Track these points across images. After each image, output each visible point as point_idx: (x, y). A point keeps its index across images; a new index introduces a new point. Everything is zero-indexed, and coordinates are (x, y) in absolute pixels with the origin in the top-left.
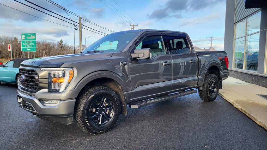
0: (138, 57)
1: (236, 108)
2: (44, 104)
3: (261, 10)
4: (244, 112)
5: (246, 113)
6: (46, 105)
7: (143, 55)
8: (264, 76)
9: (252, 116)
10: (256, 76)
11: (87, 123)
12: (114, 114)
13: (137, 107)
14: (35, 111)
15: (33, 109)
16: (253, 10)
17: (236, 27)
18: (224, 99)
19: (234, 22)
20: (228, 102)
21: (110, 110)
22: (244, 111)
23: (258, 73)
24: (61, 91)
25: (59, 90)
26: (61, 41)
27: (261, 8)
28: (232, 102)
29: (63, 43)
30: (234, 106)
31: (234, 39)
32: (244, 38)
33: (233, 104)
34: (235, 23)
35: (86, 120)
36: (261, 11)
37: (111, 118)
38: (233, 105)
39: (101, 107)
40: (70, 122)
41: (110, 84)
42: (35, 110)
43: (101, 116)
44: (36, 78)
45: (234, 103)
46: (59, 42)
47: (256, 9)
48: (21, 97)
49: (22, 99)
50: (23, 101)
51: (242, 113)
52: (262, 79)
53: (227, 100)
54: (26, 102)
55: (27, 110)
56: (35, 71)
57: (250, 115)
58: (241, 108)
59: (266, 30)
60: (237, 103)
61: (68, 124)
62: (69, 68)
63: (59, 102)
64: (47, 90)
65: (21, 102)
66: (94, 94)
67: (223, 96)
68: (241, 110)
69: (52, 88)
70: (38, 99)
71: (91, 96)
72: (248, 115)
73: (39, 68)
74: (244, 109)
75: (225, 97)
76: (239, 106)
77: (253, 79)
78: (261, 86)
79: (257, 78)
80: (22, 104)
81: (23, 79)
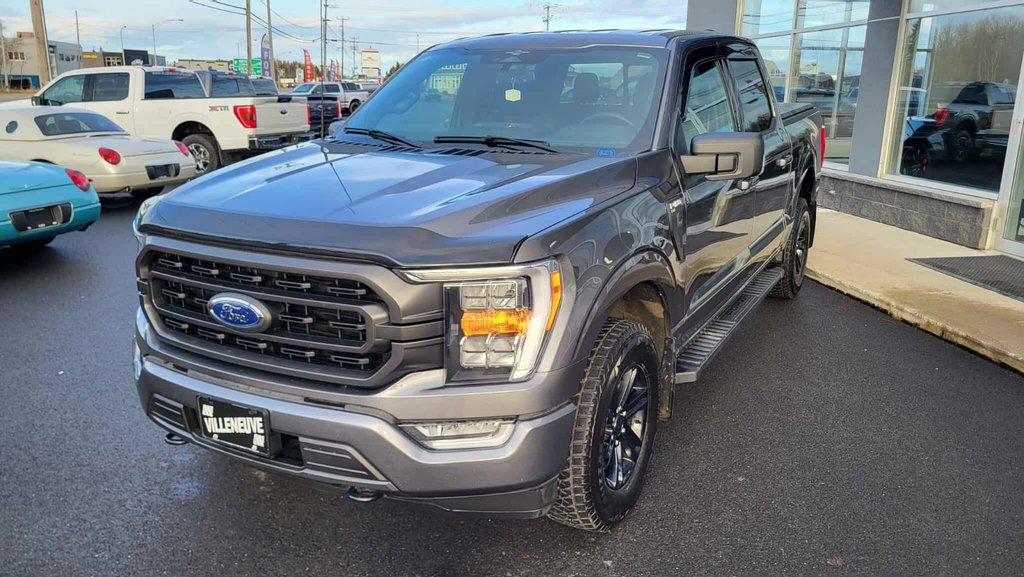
0: (713, 170)
1: (904, 321)
2: (427, 443)
4: (961, 342)
6: (436, 444)
7: (735, 162)
8: (885, 185)
13: (695, 378)
14: (377, 479)
15: (365, 469)
18: (818, 282)
20: (848, 295)
22: (965, 338)
23: (849, 172)
24: (517, 375)
25: (508, 370)
30: (890, 315)
32: (790, 38)
33: (884, 307)
37: (640, 443)
38: (885, 312)
39: (620, 408)
40: (546, 506)
42: (380, 477)
43: (619, 448)
44: (371, 316)
45: (893, 303)
48: (258, 413)
49: (260, 419)
50: (270, 432)
51: (951, 343)
52: (871, 195)
53: (837, 287)
54: (301, 439)
55: (306, 471)
56: (363, 286)
57: (1005, 355)
58: (940, 324)
59: (898, 20)
60: (911, 305)
61: (537, 516)
62: (548, 263)
63: (509, 427)
64: (437, 376)
65: (253, 433)
66: (618, 363)
67: (815, 274)
68: (944, 331)
69: (464, 364)
70: (391, 420)
71: (611, 371)
72: (989, 354)
73: (391, 266)
74: (959, 331)
75: (824, 276)
76: (926, 318)
77: (832, 192)
78: (867, 217)
79: (851, 190)
80: (263, 445)
81: (251, 317)
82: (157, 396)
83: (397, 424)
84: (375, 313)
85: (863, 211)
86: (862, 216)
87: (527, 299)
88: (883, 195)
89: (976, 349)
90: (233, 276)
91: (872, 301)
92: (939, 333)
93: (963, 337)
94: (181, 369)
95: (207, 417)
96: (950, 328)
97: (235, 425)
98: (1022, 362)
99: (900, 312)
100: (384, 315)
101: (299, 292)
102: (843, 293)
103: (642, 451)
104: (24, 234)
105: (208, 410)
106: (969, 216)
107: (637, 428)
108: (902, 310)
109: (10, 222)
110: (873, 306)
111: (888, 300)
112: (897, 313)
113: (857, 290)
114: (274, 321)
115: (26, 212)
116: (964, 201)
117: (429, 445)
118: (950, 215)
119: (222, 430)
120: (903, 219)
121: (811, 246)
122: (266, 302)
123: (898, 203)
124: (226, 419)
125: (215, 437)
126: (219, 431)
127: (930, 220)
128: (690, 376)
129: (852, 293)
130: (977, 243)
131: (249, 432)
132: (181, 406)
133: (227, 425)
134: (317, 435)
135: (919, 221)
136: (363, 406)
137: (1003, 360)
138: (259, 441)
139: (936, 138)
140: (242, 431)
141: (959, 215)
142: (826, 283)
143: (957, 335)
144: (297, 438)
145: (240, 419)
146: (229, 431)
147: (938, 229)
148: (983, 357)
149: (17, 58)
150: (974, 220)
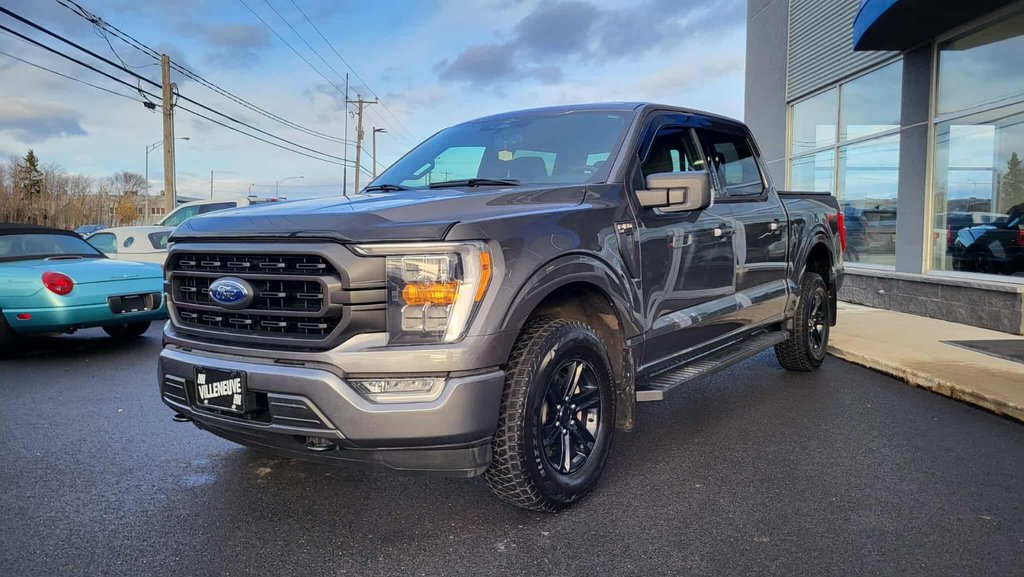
1: (919, 387)
2: (371, 397)
3: (902, 56)
4: (968, 399)
5: (984, 399)
6: (379, 399)
7: (685, 195)
8: (928, 279)
9: (1016, 408)
10: (894, 282)
11: (539, 464)
12: (601, 425)
13: (660, 398)
14: (328, 429)
15: (319, 419)
16: (868, 56)
17: (792, 115)
18: (844, 360)
19: (787, 100)
20: (870, 368)
21: (585, 413)
22: (972, 395)
23: (896, 271)
24: (449, 338)
25: (441, 334)
26: (31, 159)
27: (902, 49)
28: (896, 369)
29: (38, 168)
30: (908, 382)
31: (787, 158)
32: (834, 151)
33: (901, 375)
34: (788, 103)
35: (536, 453)
36: (902, 61)
37: (594, 441)
38: (902, 380)
39: (567, 398)
40: (480, 466)
41: (559, 309)
42: (330, 426)
43: (567, 437)
44: (329, 286)
45: (909, 370)
46: (23, 163)
47: (881, 54)
48: (238, 374)
49: (239, 380)
50: (247, 391)
51: (960, 401)
52: (917, 291)
53: (861, 362)
54: (269, 395)
55: (274, 426)
56: (325, 261)
57: (1006, 405)
58: (949, 384)
59: (926, 126)
60: (924, 371)
61: (472, 475)
62: (477, 244)
63: (440, 383)
64: (382, 338)
65: (233, 394)
66: (555, 348)
67: (841, 352)
68: (953, 390)
69: (404, 328)
70: (341, 375)
71: (546, 354)
72: (992, 407)
73: (344, 243)
74: (965, 388)
75: (849, 353)
76: (936, 380)
77: (882, 291)
78: (914, 313)
79: (898, 288)
80: (240, 404)
81: (239, 295)
82: (168, 376)
83: (346, 378)
84: (331, 284)
85: (912, 307)
86: (910, 312)
87: (458, 271)
88: (929, 290)
89: (981, 403)
90: (229, 263)
91: (890, 371)
92: (948, 393)
93: (968, 394)
94: (187, 349)
95: (201, 385)
96: (958, 387)
97: (222, 388)
98: (1021, 410)
99: (914, 378)
100: (339, 285)
101: (277, 271)
102: (865, 367)
103: (595, 448)
104: (118, 316)
105: (202, 378)
106: (1008, 303)
107: (591, 427)
108: (916, 376)
109: (107, 305)
110: (892, 376)
111: (904, 368)
112: (912, 380)
113: (877, 362)
114: (256, 296)
115: (122, 297)
116: (1001, 287)
117: (372, 398)
118: (991, 303)
119: (211, 395)
120: (948, 311)
121: (834, 324)
122: (249, 281)
123: (942, 297)
124: (215, 384)
125: (206, 402)
126: (209, 396)
127: (973, 310)
128: (656, 395)
129: (874, 366)
130: (1018, 329)
131: (230, 393)
132: (183, 380)
133: (215, 389)
134: (280, 390)
135: (963, 312)
136: (318, 362)
137: (1005, 411)
138: (238, 400)
139: (995, 246)
140: (225, 393)
141: (998, 302)
142: (851, 360)
143: (964, 393)
144: (266, 394)
145: (224, 382)
146: (216, 395)
147: (980, 318)
148: (988, 411)
149: (158, 213)
150: (1013, 306)
